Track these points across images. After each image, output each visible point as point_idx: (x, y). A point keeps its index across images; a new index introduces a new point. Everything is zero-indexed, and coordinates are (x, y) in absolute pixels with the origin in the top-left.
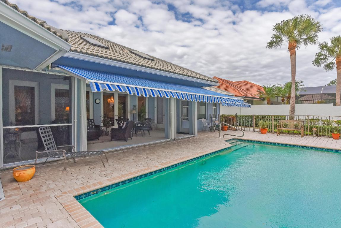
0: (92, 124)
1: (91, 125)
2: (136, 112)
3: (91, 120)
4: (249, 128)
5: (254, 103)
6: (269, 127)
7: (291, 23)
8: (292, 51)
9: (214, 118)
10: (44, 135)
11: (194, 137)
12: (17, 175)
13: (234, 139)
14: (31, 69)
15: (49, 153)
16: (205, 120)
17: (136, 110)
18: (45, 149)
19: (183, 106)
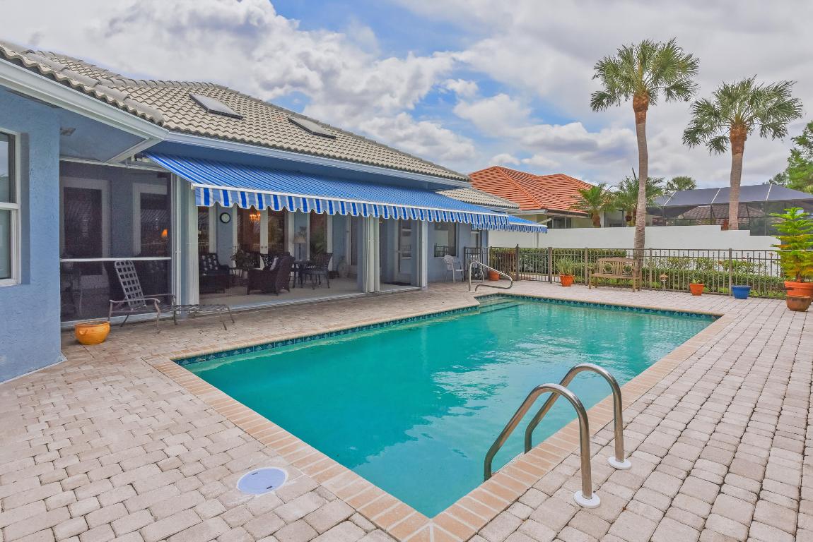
0: (213, 263)
1: (211, 266)
2: (306, 241)
3: (212, 254)
4: (540, 277)
5: (573, 223)
6: (578, 272)
7: (635, 54)
8: (640, 113)
9: (475, 254)
10: (123, 273)
11: (418, 290)
12: (81, 332)
13: (498, 295)
14: (99, 161)
15: (131, 303)
16: (452, 258)
17: (305, 236)
18: (124, 296)
19: (404, 228)
